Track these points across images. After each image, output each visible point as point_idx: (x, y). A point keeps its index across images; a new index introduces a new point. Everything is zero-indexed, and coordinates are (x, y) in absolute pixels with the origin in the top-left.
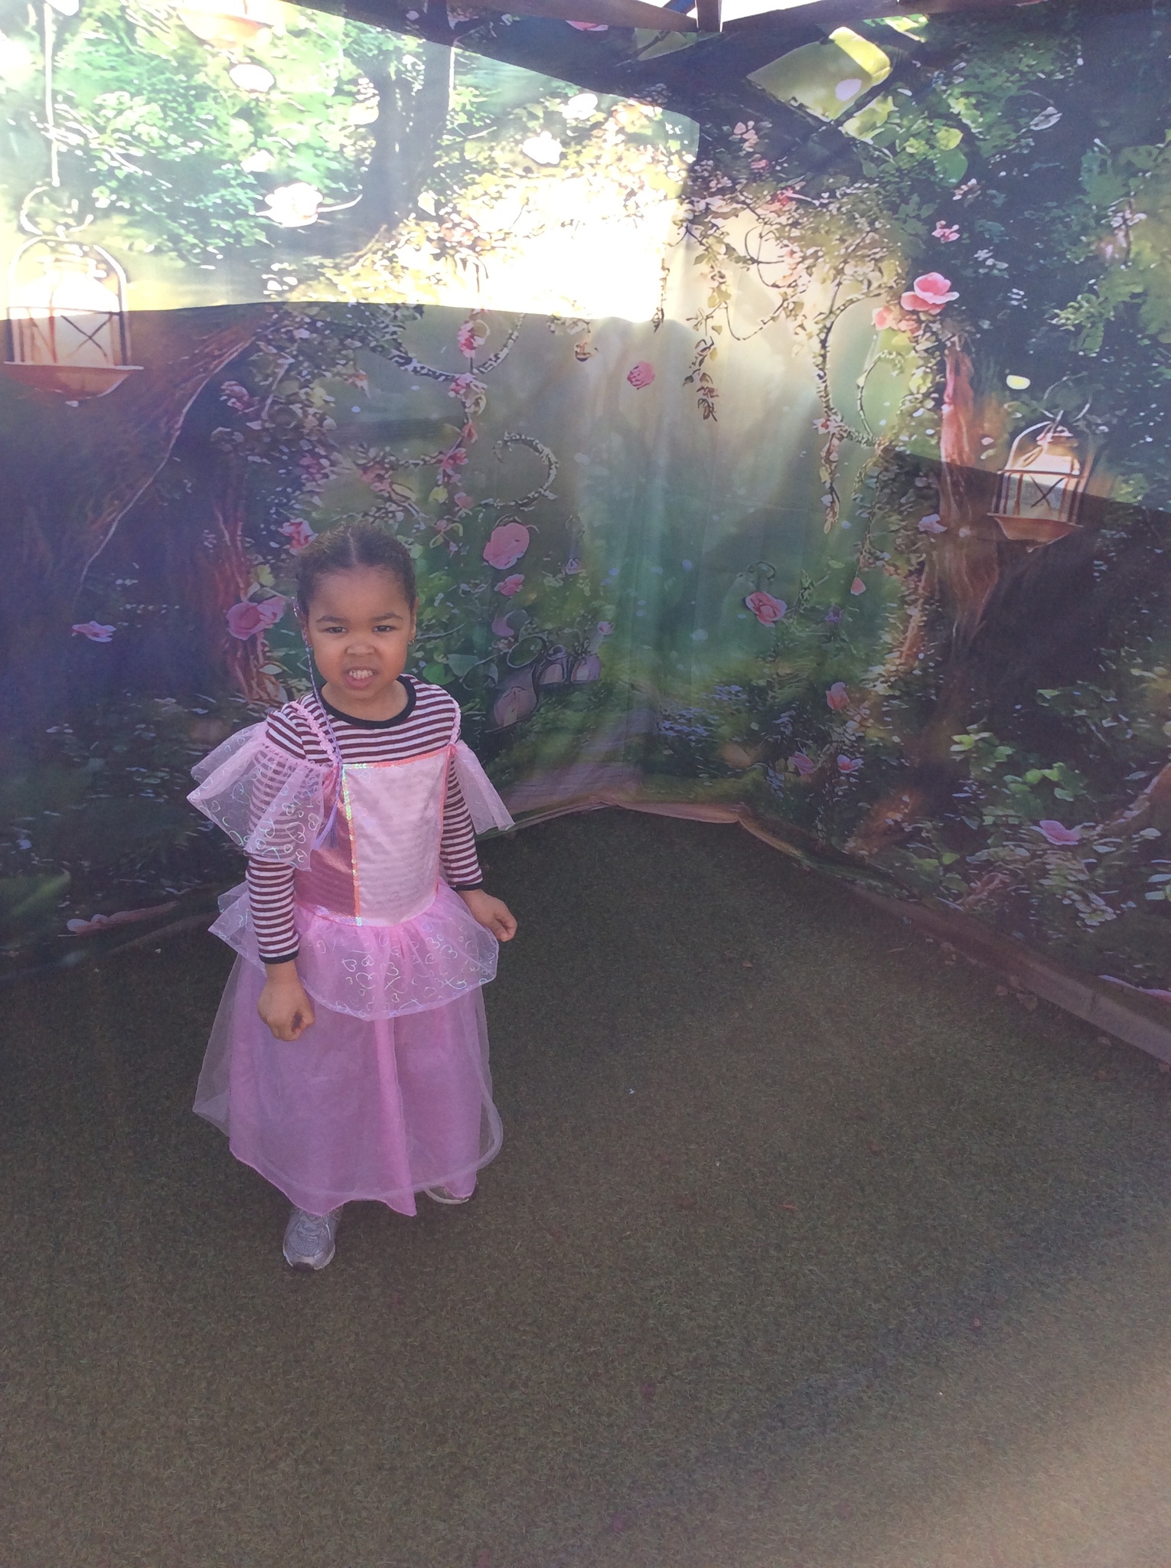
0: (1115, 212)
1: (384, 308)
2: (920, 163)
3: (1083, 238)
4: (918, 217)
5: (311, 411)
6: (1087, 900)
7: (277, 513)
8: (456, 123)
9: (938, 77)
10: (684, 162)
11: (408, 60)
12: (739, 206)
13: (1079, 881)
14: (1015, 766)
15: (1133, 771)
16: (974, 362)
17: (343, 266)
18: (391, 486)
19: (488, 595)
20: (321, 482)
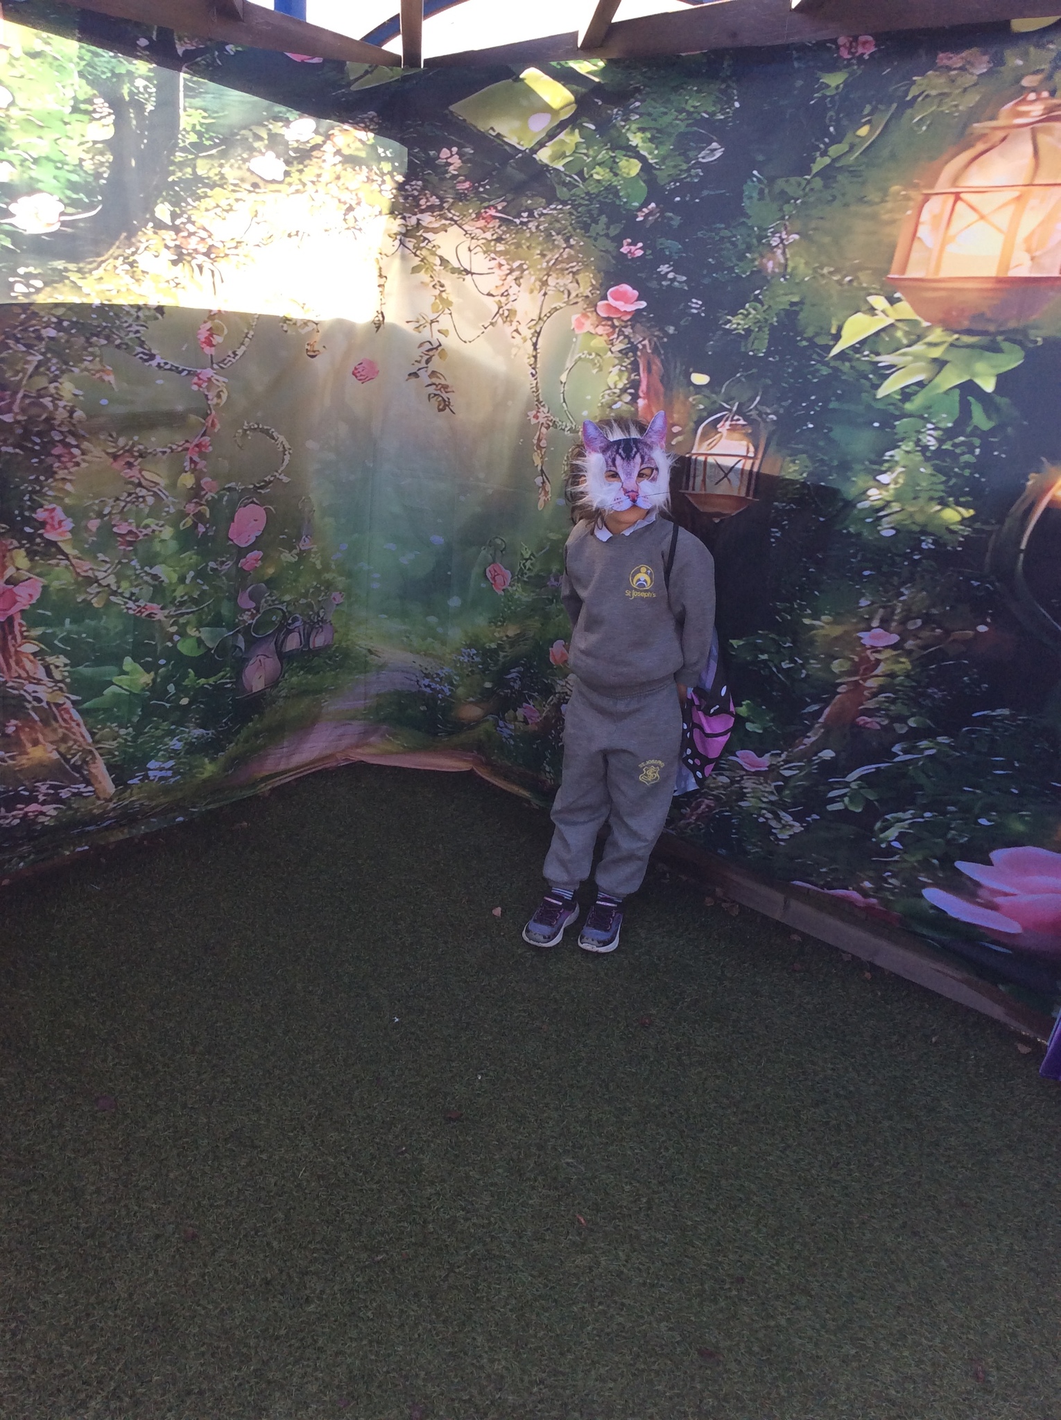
0: (774, 233)
1: (127, 309)
2: (606, 189)
3: (748, 255)
4: (607, 235)
5: (61, 404)
6: (777, 818)
7: (31, 499)
8: (188, 141)
9: (617, 114)
10: (397, 182)
11: (140, 83)
12: (448, 222)
13: (770, 801)
15: (808, 704)
16: (662, 361)
17: (86, 270)
18: (140, 472)
19: (234, 571)
20: (72, 470)
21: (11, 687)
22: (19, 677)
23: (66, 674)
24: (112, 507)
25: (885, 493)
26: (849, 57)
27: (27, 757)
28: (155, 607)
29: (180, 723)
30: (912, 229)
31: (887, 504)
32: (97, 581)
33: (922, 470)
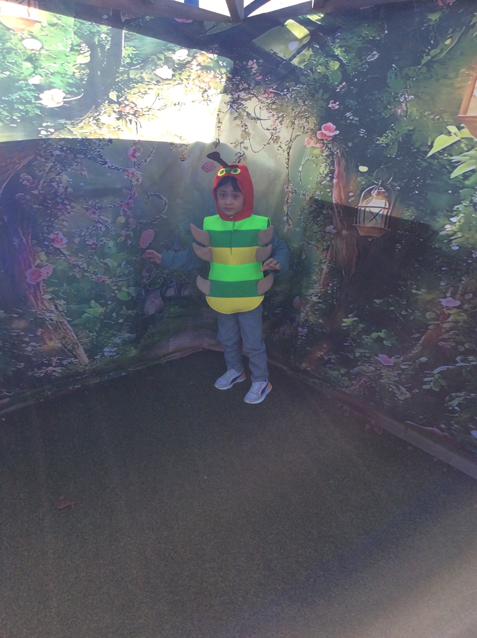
0: (401, 95)
1: (94, 141)
2: (323, 76)
3: (389, 106)
4: (322, 99)
5: (61, 185)
6: (398, 389)
7: (47, 229)
8: (126, 62)
9: (330, 40)
10: (228, 77)
11: (103, 36)
12: (251, 96)
13: (395, 380)
14: (367, 332)
15: (415, 333)
16: (345, 160)
17: (75, 123)
18: (99, 216)
19: (141, 260)
20: (67, 215)
21: (39, 314)
22: (43, 309)
23: (65, 308)
24: (86, 232)
25: (454, 227)
26: (442, 5)
27: (47, 346)
28: (106, 278)
29: (119, 331)
30: (470, 91)
31: (455, 233)
32: (78, 266)
33: (473, 215)
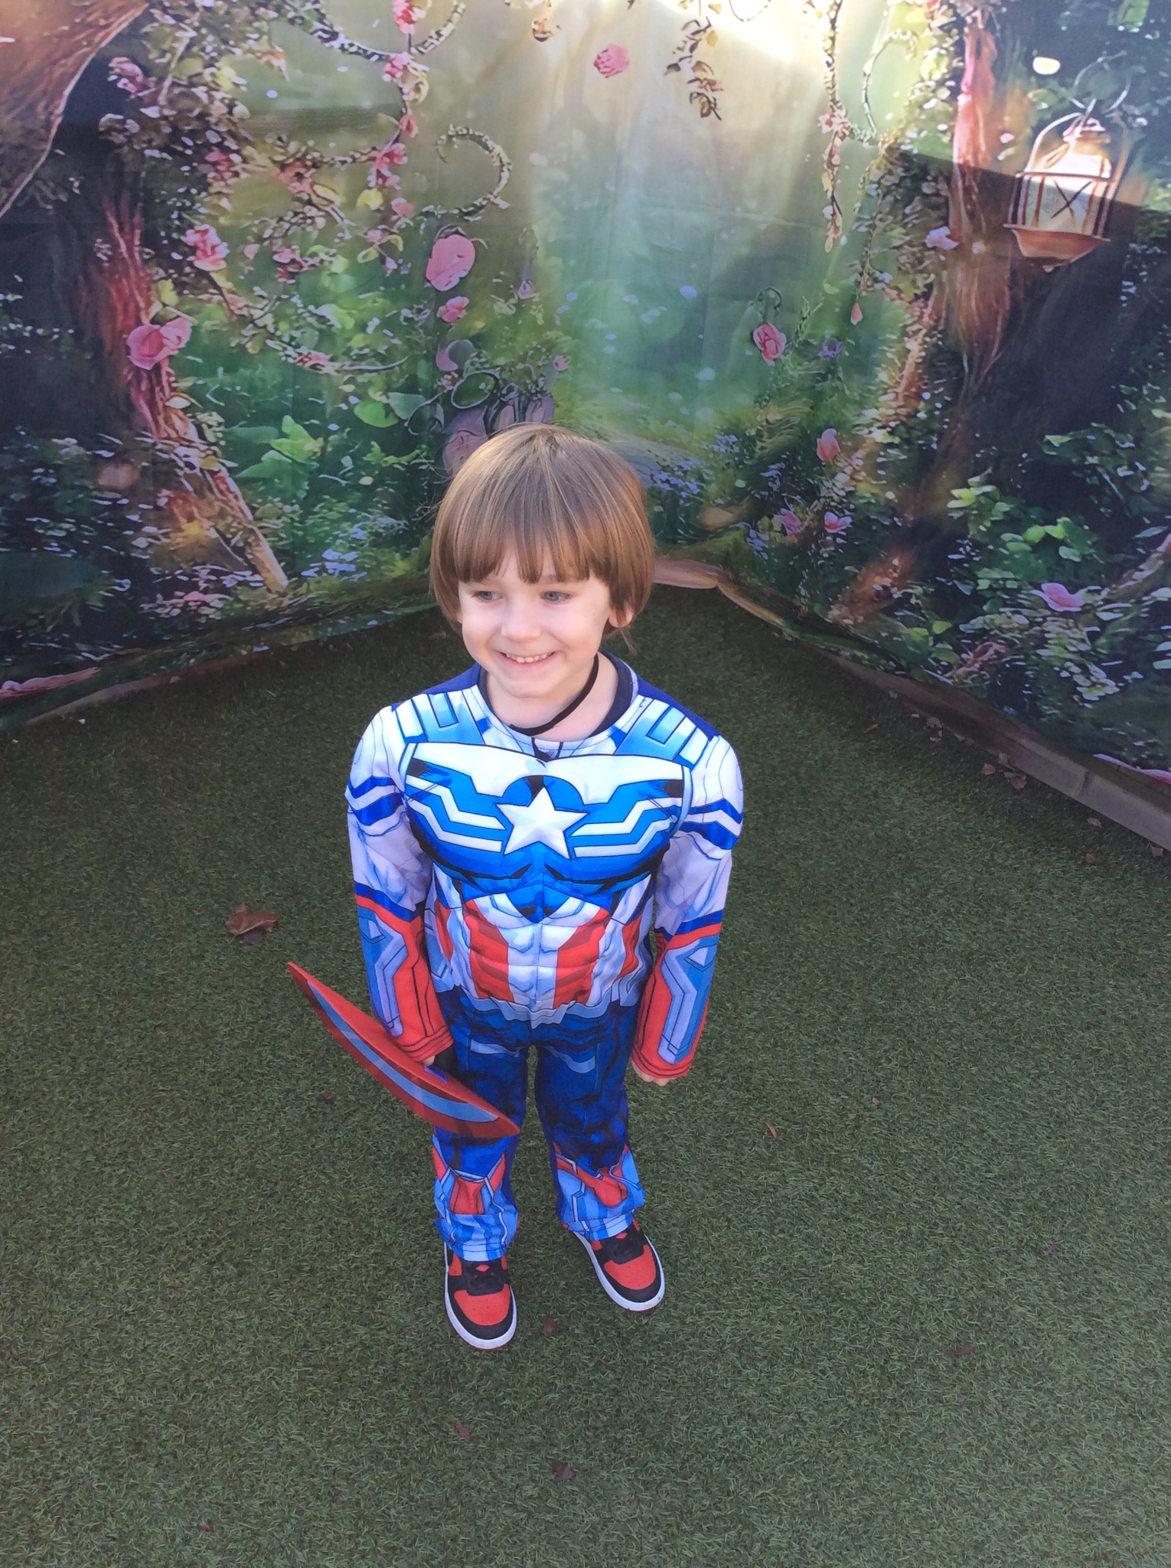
5: (218, 95)
6: (1086, 672)
7: (180, 218)
13: (1079, 651)
14: (1015, 524)
15: (1147, 527)
16: (997, 43)
18: (311, 187)
19: (432, 322)
20: (232, 181)
21: (160, 450)
22: (170, 438)
23: (220, 435)
24: (274, 229)
27: (180, 534)
28: (322, 358)
29: (362, 506)
32: (253, 321)
